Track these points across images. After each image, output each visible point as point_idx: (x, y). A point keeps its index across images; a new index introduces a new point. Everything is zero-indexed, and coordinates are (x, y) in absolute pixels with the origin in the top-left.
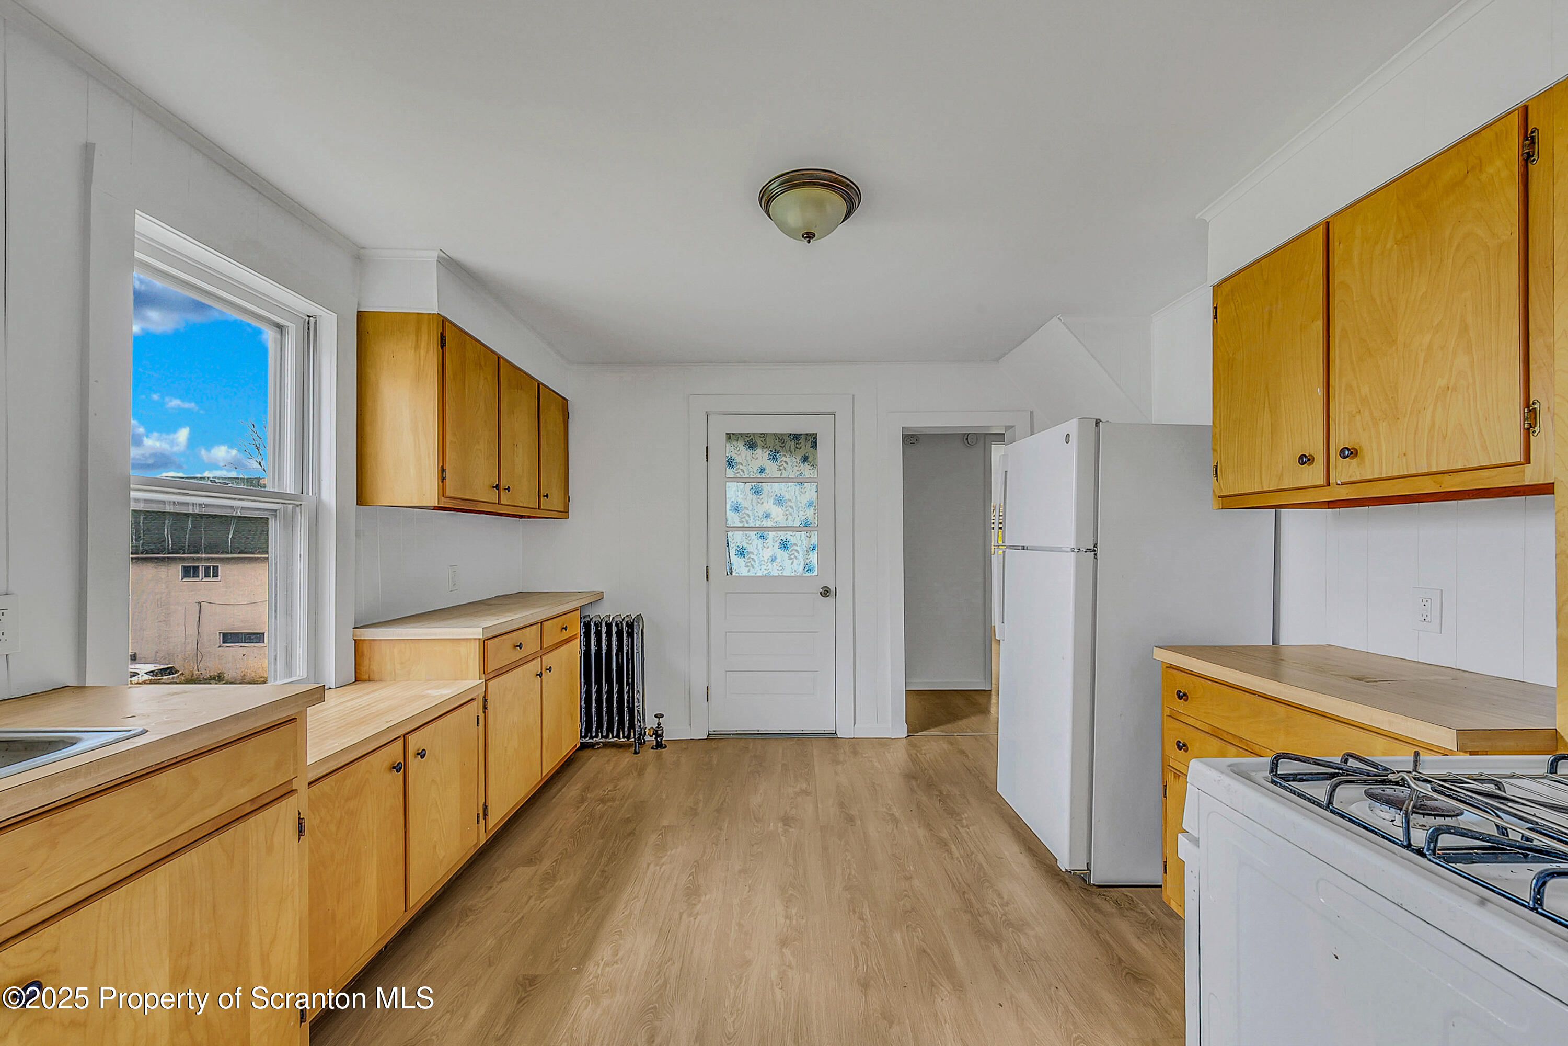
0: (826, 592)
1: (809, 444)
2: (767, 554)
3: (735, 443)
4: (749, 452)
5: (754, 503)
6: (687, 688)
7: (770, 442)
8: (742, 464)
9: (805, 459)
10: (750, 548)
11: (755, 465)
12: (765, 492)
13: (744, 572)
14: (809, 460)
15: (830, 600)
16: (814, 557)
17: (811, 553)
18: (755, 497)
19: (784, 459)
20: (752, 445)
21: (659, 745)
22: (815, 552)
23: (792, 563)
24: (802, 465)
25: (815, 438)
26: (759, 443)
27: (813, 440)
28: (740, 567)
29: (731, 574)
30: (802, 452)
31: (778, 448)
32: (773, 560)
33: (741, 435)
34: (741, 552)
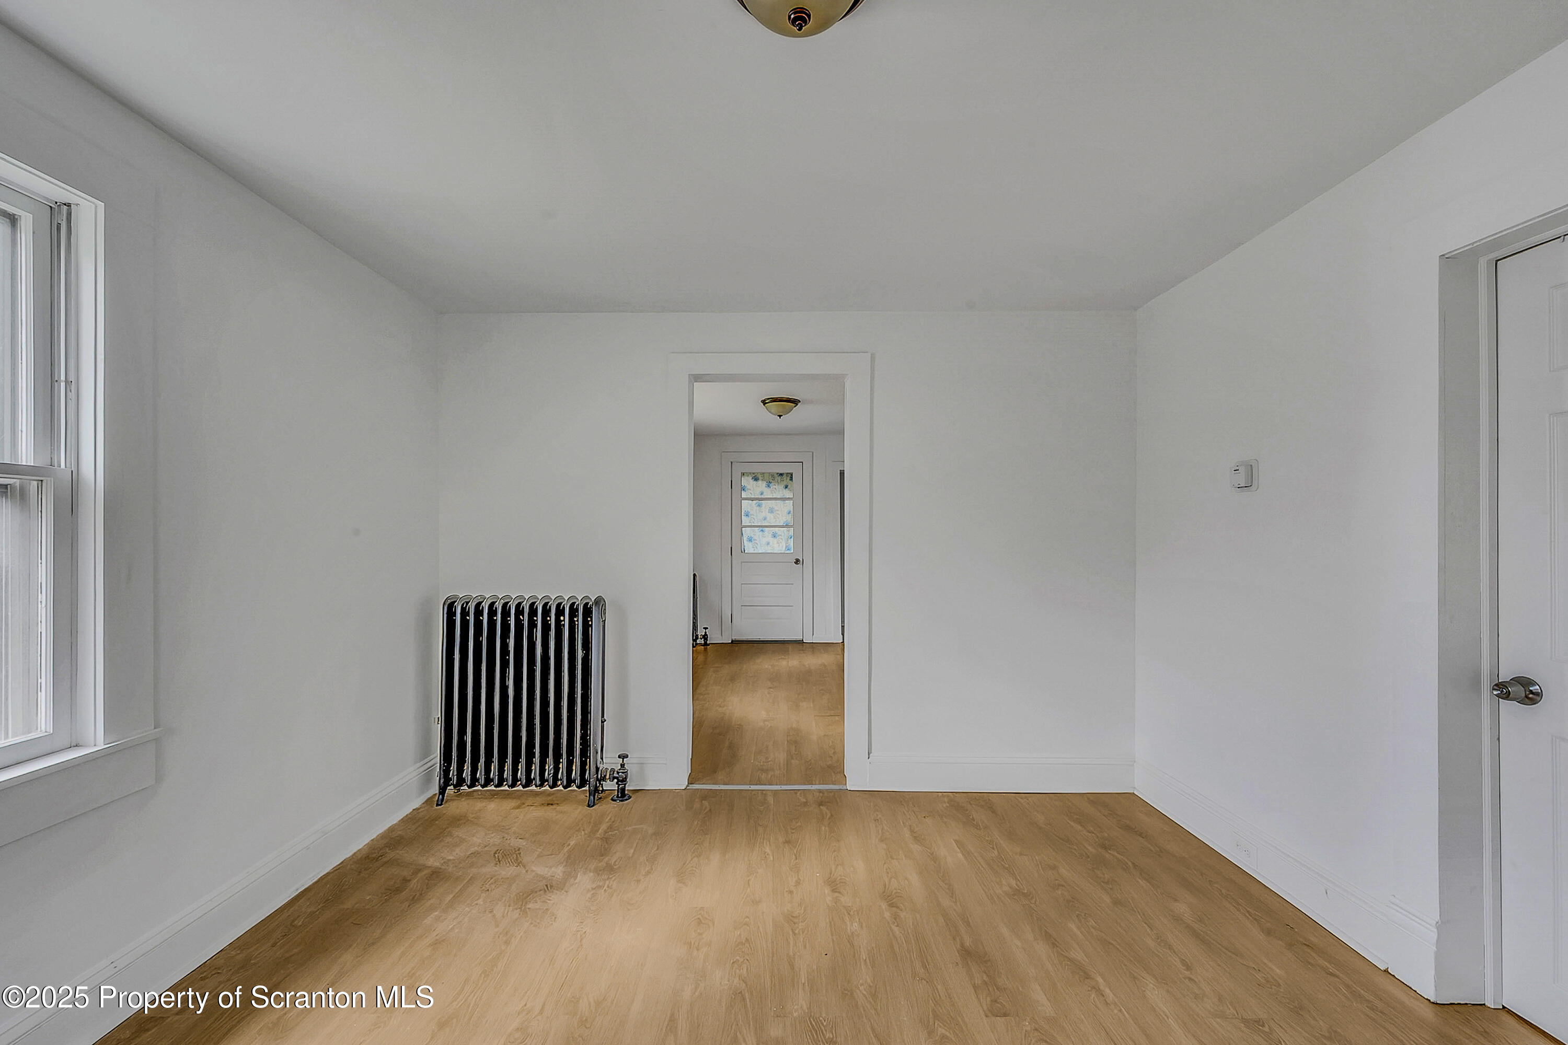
0: (797, 562)
1: (789, 478)
2: (764, 541)
3: (747, 478)
4: (755, 482)
5: (758, 511)
6: (720, 615)
7: (766, 476)
8: (750, 490)
9: (786, 487)
10: (755, 537)
11: (758, 490)
12: (764, 505)
13: (752, 551)
14: (789, 487)
15: (800, 566)
16: (791, 542)
17: (789, 540)
18: (758, 508)
19: (774, 487)
20: (756, 479)
21: (706, 644)
22: (792, 539)
23: (779, 545)
24: (784, 490)
25: (792, 475)
26: (760, 478)
27: (791, 476)
28: (749, 548)
29: (744, 551)
30: (785, 483)
31: (771, 481)
32: (768, 544)
33: (750, 473)
34: (750, 540)
